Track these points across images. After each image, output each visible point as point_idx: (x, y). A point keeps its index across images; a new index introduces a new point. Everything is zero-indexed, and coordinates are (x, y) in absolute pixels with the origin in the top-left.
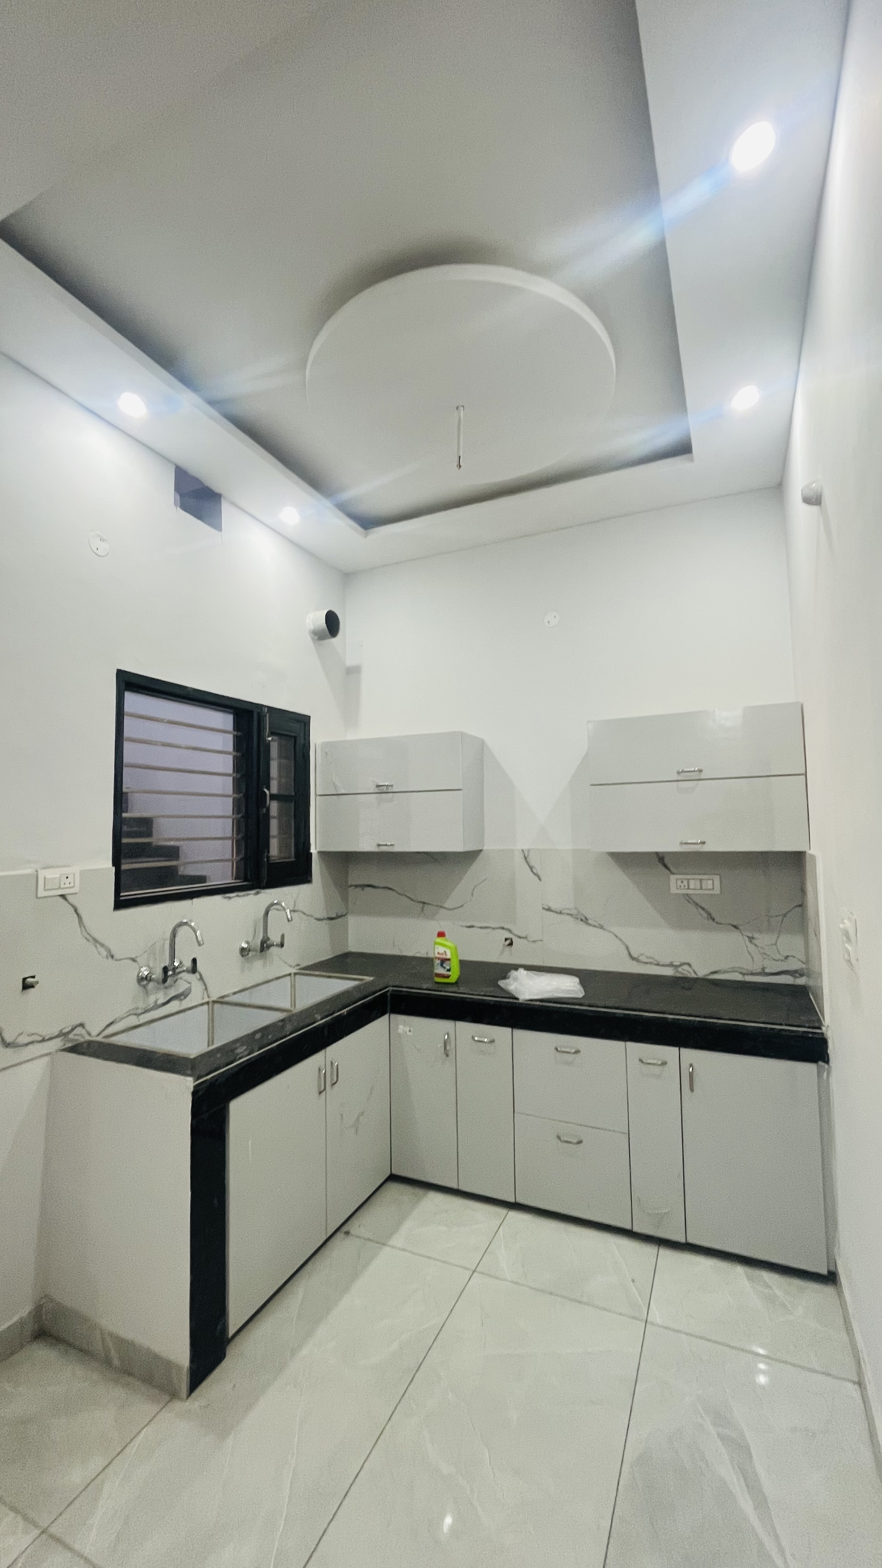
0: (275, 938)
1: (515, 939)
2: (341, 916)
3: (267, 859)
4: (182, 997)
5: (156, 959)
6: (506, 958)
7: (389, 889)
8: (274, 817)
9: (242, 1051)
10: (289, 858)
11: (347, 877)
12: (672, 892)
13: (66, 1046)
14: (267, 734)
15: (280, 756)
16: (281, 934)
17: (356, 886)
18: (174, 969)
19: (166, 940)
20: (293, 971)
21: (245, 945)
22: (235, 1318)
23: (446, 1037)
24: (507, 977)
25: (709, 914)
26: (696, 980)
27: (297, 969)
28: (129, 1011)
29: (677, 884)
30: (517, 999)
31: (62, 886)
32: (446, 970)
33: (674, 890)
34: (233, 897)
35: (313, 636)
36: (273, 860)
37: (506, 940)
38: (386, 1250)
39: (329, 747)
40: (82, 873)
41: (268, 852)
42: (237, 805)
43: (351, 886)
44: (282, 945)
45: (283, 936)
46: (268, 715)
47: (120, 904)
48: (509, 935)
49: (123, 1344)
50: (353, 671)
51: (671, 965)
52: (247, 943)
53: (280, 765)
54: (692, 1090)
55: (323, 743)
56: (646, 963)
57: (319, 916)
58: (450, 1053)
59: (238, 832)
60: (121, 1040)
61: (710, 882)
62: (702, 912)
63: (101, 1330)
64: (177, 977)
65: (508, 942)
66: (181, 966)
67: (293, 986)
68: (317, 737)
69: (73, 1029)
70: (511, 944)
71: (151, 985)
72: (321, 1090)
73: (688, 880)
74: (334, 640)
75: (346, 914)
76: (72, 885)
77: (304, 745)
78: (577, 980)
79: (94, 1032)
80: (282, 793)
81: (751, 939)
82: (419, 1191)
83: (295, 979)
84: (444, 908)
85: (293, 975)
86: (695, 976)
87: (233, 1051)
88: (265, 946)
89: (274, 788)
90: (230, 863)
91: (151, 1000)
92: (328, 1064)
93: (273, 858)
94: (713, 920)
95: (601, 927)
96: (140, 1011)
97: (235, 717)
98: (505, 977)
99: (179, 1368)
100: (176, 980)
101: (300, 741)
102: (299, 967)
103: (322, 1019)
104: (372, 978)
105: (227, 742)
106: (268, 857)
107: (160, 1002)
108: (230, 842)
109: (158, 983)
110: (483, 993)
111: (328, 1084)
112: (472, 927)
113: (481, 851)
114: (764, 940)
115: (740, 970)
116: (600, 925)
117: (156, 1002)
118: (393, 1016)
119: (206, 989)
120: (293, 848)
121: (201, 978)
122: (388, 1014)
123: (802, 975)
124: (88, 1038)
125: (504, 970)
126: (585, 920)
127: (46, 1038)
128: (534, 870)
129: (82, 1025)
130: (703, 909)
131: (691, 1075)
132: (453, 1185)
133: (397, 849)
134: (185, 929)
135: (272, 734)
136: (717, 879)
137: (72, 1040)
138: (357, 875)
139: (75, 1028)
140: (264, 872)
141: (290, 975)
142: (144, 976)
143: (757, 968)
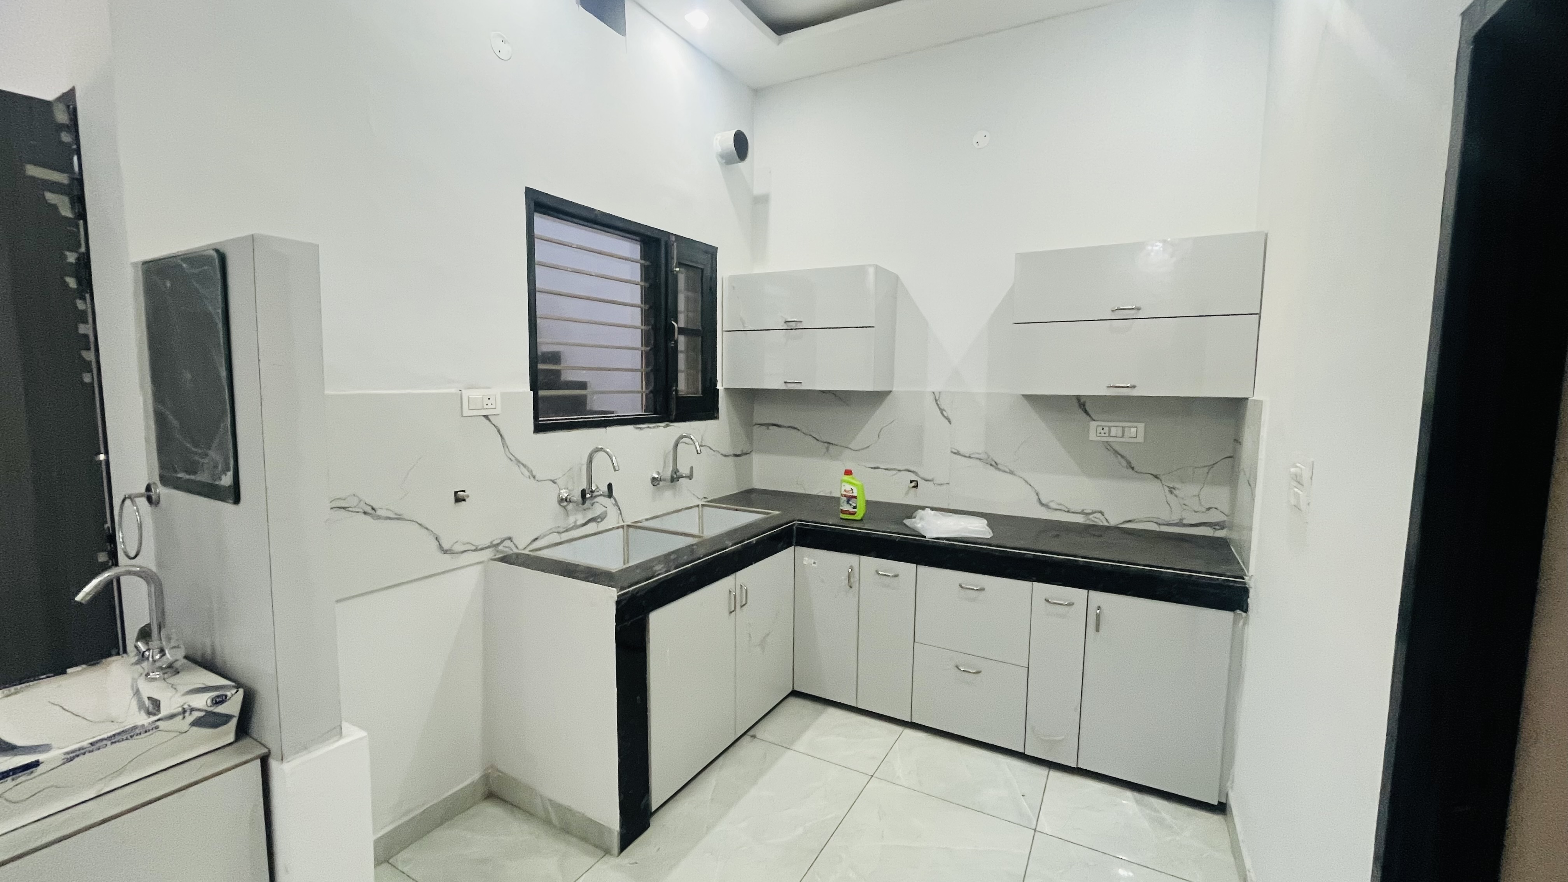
0: (684, 470)
1: (920, 482)
2: (747, 454)
3: (675, 393)
4: (599, 520)
5: (574, 483)
6: (910, 500)
7: (795, 428)
8: (681, 352)
9: (660, 568)
10: (696, 394)
11: (752, 415)
12: (1090, 439)
13: (496, 557)
14: (674, 264)
15: (687, 289)
16: (690, 467)
17: (761, 425)
18: (592, 492)
19: (583, 465)
20: (700, 503)
21: (656, 476)
22: (657, 798)
23: (850, 570)
24: (913, 516)
25: (1129, 463)
26: (1108, 528)
27: (704, 502)
28: (551, 529)
29: (1095, 430)
30: (925, 537)
31: (486, 407)
32: (852, 507)
33: (1093, 436)
34: (644, 428)
35: (720, 159)
36: (681, 395)
37: (911, 482)
38: (790, 753)
39: (736, 281)
40: (504, 395)
41: (677, 386)
42: (646, 338)
43: (756, 424)
44: (690, 477)
45: (692, 468)
46: (675, 244)
47: (540, 428)
48: (914, 478)
49: (560, 808)
50: (762, 201)
51: (1082, 513)
52: (658, 473)
53: (687, 299)
54: (1098, 630)
55: (730, 277)
56: (1057, 510)
57: (724, 453)
58: (853, 586)
59: (647, 365)
60: (546, 554)
61: (1133, 430)
62: (1122, 460)
63: (541, 796)
64: (593, 501)
65: (913, 484)
66: (598, 490)
67: (701, 517)
68: (724, 271)
69: (502, 542)
70: (916, 486)
71: (570, 507)
72: (731, 611)
73: (1110, 427)
74: (742, 165)
75: (751, 452)
76: (493, 406)
77: (711, 278)
78: (985, 522)
79: (521, 547)
80: (689, 327)
81: (1171, 490)
82: (819, 707)
83: (702, 510)
84: (850, 448)
85: (700, 506)
86: (1106, 524)
87: (651, 568)
88: (675, 478)
89: (682, 322)
90: (640, 395)
91: (571, 520)
92: (738, 587)
93: (681, 393)
94: (1133, 468)
95: (1012, 473)
96: (561, 530)
97: (642, 245)
98: (910, 517)
99: (610, 831)
100: (594, 503)
101: (708, 272)
102: (706, 500)
103: (732, 546)
104: (778, 513)
105: (633, 271)
106: (677, 391)
107: (579, 522)
108: (639, 374)
109: (577, 505)
110: (889, 530)
111: (738, 606)
112: (878, 468)
113: (891, 391)
114: (1187, 491)
115: (1155, 520)
116: (1010, 470)
117: (575, 522)
118: (798, 548)
119: (621, 514)
120: (700, 383)
121: (616, 504)
122: (793, 547)
123: (1222, 528)
124: (516, 551)
125: (910, 511)
126: (995, 465)
127: (479, 548)
128: (945, 413)
129: (510, 539)
130: (1122, 457)
131: (1098, 617)
132: (853, 704)
133: (805, 386)
134: (601, 454)
135: (680, 264)
136: (1141, 426)
137: (502, 552)
138: (763, 413)
139: (504, 540)
140: (673, 406)
141: (698, 506)
142: (564, 498)
143: (1175, 518)
